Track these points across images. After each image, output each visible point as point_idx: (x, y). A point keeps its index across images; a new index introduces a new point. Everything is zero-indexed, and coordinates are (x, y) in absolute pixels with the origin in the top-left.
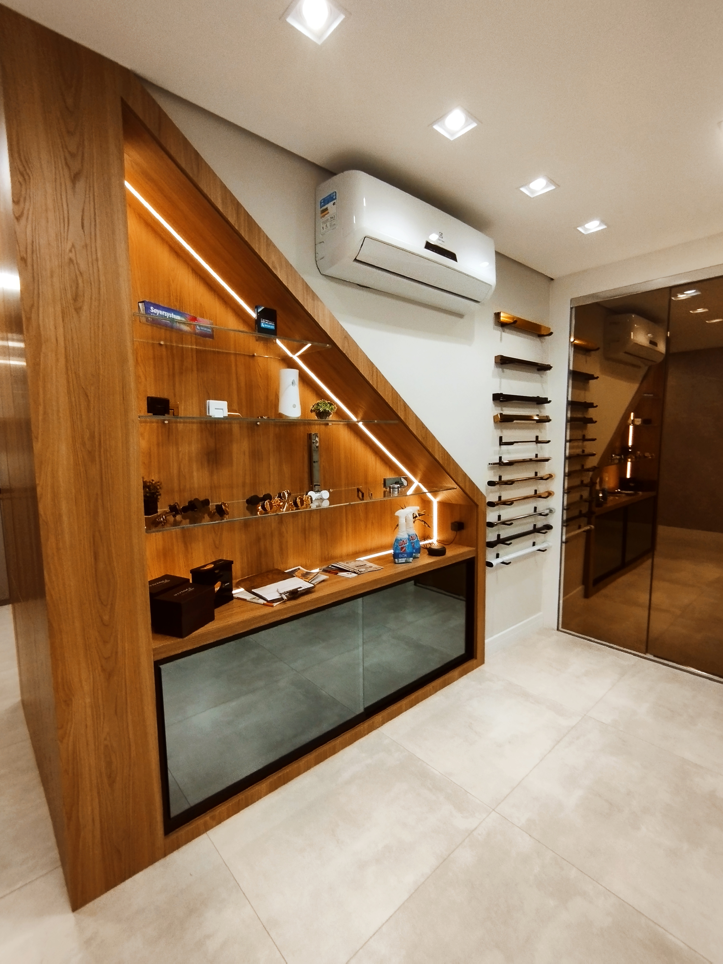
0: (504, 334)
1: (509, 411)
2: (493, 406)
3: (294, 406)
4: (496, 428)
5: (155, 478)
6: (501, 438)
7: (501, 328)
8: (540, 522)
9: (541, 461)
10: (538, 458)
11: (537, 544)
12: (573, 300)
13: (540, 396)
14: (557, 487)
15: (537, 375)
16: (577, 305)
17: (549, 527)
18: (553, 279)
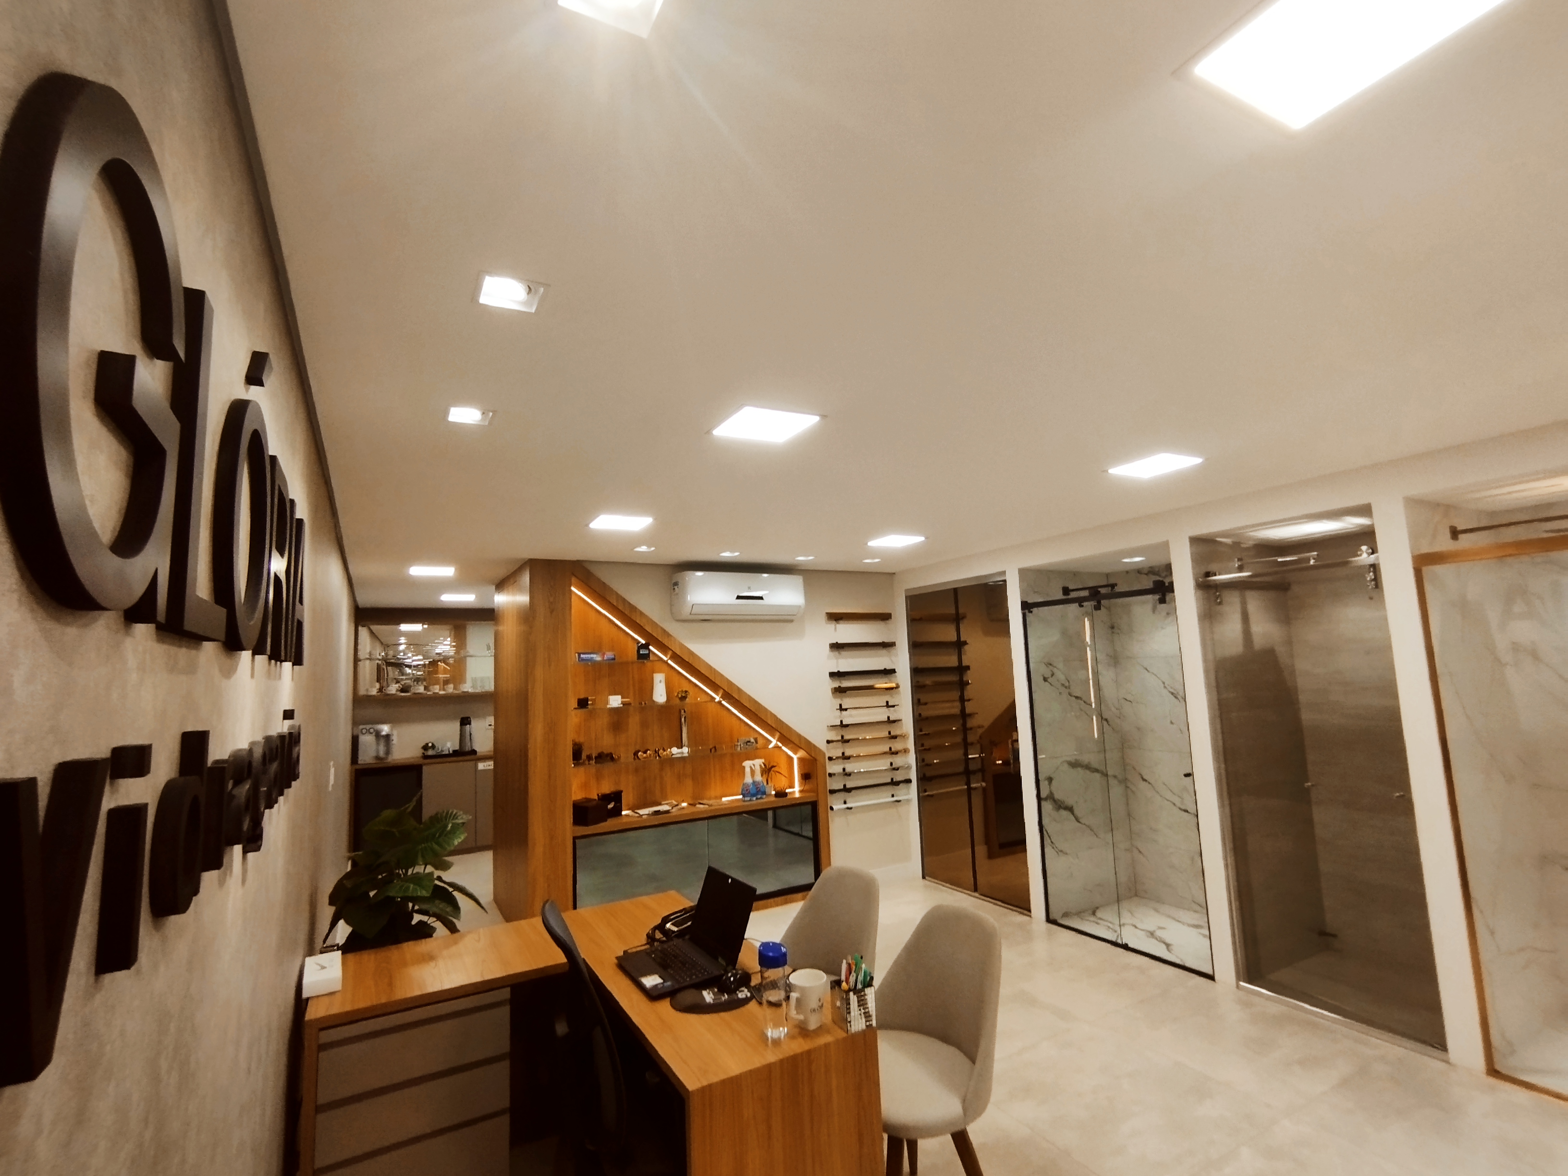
0: (838, 625)
1: (846, 683)
2: (831, 681)
3: (661, 695)
4: (835, 697)
5: (581, 739)
6: (841, 705)
7: (834, 622)
8: (899, 776)
9: (894, 721)
10: (891, 719)
11: (897, 796)
12: (906, 591)
13: (887, 668)
14: (911, 744)
15: (884, 652)
16: (910, 594)
17: (909, 781)
18: (894, 573)
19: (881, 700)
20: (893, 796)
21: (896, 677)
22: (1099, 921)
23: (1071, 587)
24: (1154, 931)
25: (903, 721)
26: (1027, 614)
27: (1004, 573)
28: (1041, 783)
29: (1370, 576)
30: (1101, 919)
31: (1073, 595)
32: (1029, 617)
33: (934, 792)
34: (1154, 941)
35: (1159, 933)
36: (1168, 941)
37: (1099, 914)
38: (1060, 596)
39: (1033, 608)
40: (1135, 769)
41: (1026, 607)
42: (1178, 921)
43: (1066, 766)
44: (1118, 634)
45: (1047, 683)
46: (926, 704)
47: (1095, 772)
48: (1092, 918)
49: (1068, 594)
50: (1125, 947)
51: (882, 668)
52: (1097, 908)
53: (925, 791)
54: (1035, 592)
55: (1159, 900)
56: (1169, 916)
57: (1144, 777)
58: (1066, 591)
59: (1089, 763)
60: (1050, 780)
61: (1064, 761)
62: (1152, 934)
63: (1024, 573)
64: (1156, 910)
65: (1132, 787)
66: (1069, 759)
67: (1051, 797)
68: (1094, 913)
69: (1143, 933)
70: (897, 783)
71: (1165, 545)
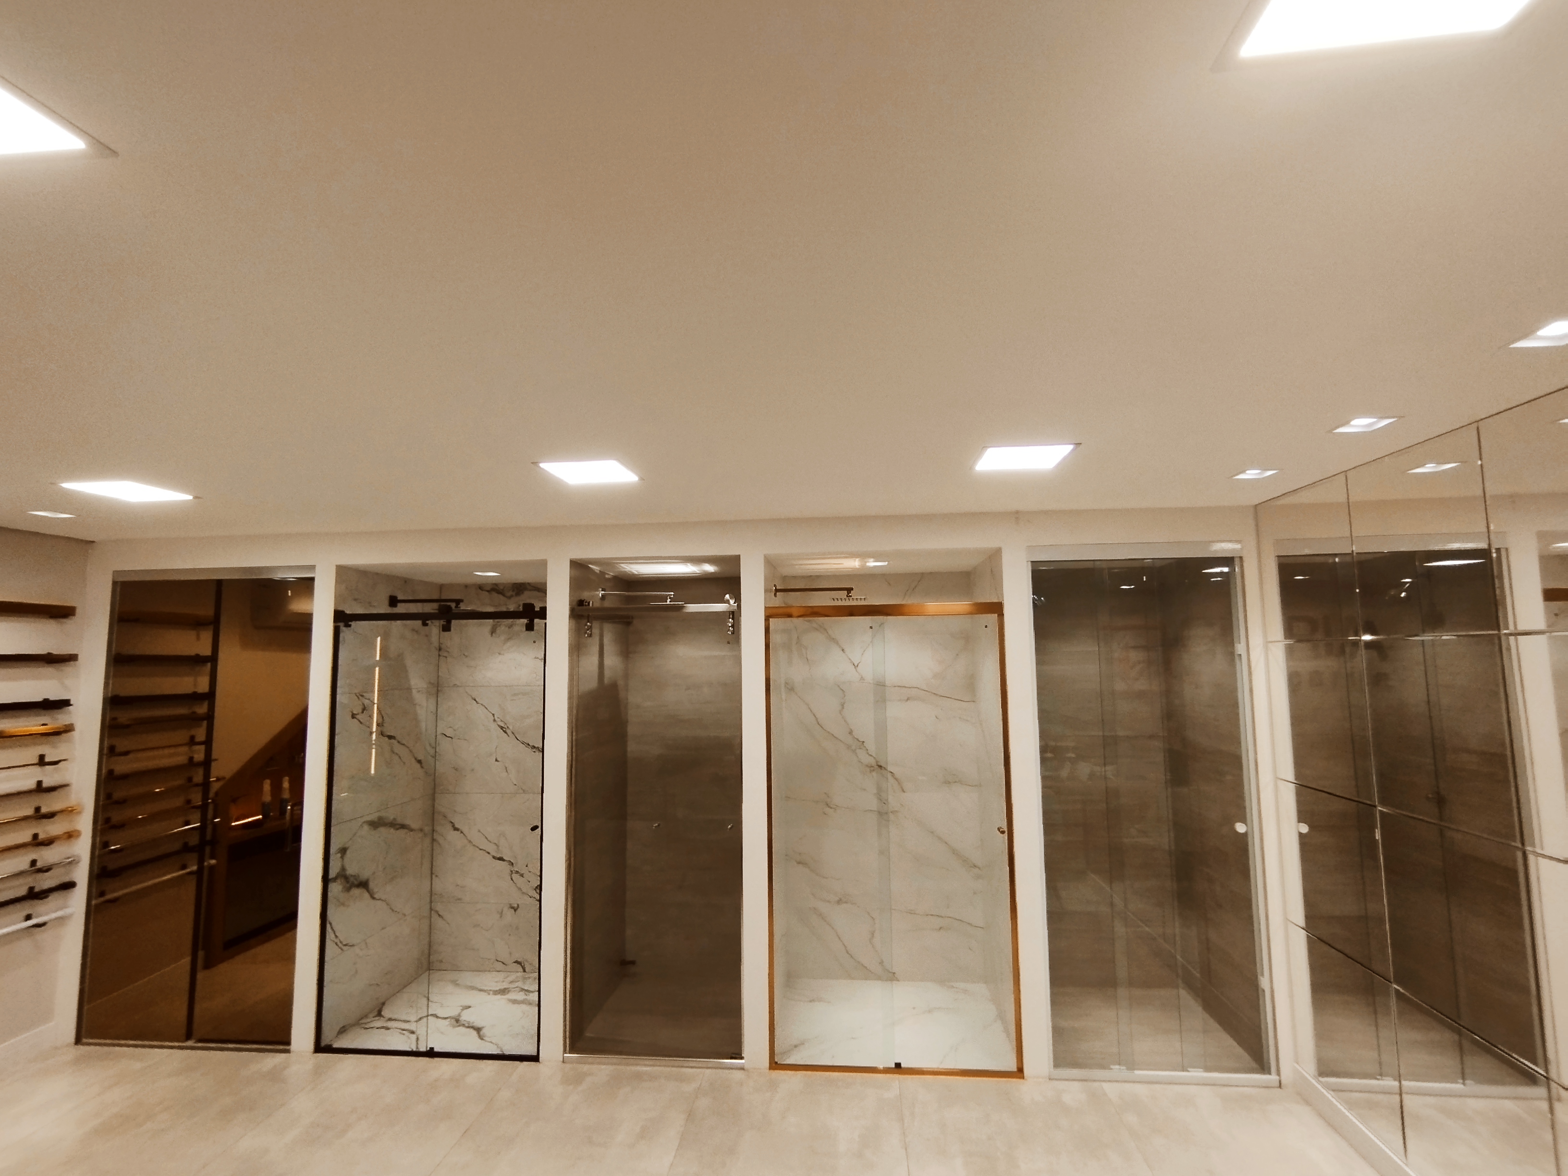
8: (46, 882)
9: (52, 789)
10: (45, 785)
11: (37, 917)
12: (115, 573)
13: (52, 698)
14: (85, 824)
15: (48, 670)
16: (121, 579)
17: (69, 886)
18: (93, 542)
19: (30, 754)
20: (28, 917)
21: (70, 713)
22: (390, 1024)
23: (400, 597)
24: (459, 1015)
25: (74, 788)
26: (343, 628)
27: (312, 568)
28: (332, 858)
29: (730, 623)
30: (390, 1019)
31: (401, 609)
32: (345, 633)
33: (120, 893)
34: (462, 1029)
35: (466, 1016)
36: (478, 1024)
37: (386, 1013)
38: (383, 608)
39: (351, 621)
40: (445, 817)
41: (342, 619)
42: (481, 990)
43: (366, 827)
44: (446, 657)
45: (355, 720)
46: (126, 753)
47: (401, 828)
48: (379, 1023)
49: (395, 606)
50: (431, 1054)
51: (39, 699)
52: (383, 1004)
53: (102, 894)
54: (355, 600)
55: (456, 969)
56: (473, 988)
57: (457, 826)
58: (393, 601)
59: (395, 819)
60: (343, 851)
61: (364, 822)
62: (457, 1021)
63: (342, 572)
64: (455, 983)
65: (441, 840)
66: (369, 818)
67: (343, 875)
68: (379, 1014)
69: (447, 1022)
70: (42, 895)
71: (543, 564)
